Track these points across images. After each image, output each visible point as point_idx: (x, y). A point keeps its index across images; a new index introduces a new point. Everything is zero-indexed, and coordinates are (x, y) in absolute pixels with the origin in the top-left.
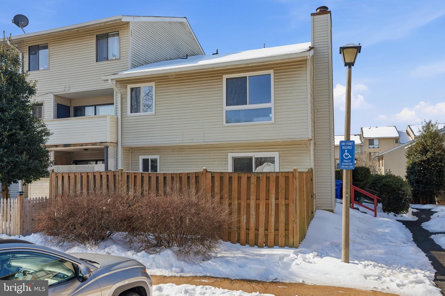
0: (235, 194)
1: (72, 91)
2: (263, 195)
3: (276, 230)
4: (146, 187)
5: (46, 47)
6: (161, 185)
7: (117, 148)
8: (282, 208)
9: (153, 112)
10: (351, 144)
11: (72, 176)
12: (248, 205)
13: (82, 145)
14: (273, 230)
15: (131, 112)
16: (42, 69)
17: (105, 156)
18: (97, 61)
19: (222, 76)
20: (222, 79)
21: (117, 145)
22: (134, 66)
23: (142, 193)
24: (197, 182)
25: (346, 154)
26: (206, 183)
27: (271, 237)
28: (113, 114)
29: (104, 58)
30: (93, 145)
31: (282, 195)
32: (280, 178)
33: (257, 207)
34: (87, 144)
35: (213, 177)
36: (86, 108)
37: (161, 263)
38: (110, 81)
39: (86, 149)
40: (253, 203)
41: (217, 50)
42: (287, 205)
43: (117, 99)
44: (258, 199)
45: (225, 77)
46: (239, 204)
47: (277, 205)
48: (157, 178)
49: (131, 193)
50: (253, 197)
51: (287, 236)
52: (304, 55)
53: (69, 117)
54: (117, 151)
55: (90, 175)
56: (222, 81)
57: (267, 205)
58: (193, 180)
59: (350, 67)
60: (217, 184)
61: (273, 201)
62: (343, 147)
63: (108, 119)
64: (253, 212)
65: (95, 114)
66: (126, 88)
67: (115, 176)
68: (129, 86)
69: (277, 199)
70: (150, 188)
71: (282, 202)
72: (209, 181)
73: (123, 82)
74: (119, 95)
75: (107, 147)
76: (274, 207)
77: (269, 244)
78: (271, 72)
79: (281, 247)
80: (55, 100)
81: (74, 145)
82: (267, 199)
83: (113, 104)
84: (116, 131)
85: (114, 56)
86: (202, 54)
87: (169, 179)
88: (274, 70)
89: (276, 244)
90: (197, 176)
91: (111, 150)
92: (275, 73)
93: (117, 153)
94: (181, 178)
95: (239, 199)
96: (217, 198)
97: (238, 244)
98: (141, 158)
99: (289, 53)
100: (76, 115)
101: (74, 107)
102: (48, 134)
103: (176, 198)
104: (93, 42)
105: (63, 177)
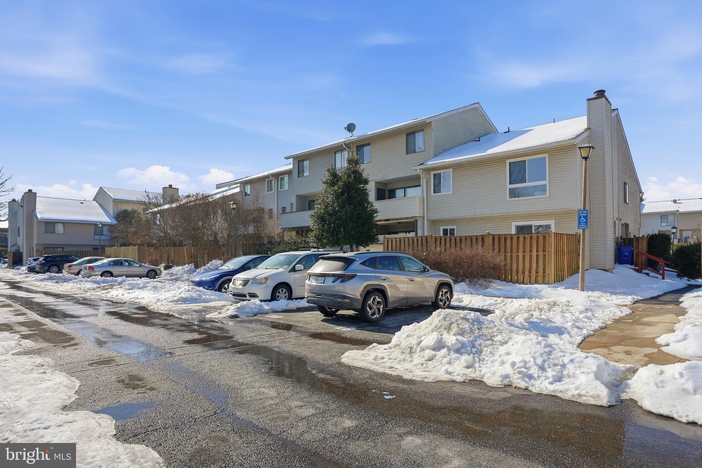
0: (509, 249)
1: (388, 178)
2: (528, 248)
3: (537, 272)
4: (448, 245)
5: (369, 144)
6: (458, 244)
7: (424, 221)
8: (541, 258)
9: (451, 192)
10: (586, 212)
11: (398, 240)
12: (518, 256)
13: (398, 219)
14: (535, 273)
15: (434, 193)
16: (366, 162)
17: (416, 228)
18: (407, 154)
19: (505, 161)
20: (506, 163)
21: (424, 219)
22: (436, 155)
23: (445, 249)
24: (483, 242)
25: (582, 219)
26: (488, 241)
27: (533, 277)
28: (420, 194)
29: (412, 151)
30: (407, 219)
31: (541, 249)
32: (540, 237)
33: (524, 257)
34: (401, 219)
35: (493, 238)
36: (396, 190)
37: (459, 289)
38: (418, 170)
39: (399, 223)
40: (521, 255)
41: (509, 128)
42: (544, 256)
43: (423, 182)
44: (524, 252)
45: (508, 161)
46: (511, 256)
47: (537, 256)
48: (455, 239)
49: (438, 249)
50: (521, 250)
51: (544, 277)
52: (570, 141)
53: (385, 199)
54: (424, 223)
55: (410, 239)
56: (506, 165)
57: (531, 256)
58: (480, 240)
59: (586, 160)
60: (496, 242)
61: (534, 253)
62: (580, 215)
63: (417, 199)
64: (521, 261)
65: (405, 196)
66: (430, 174)
67: (427, 239)
68: (432, 173)
69: (537, 251)
70: (450, 246)
71: (541, 253)
72: (491, 241)
73: (428, 170)
74: (425, 180)
75: (416, 221)
76: (535, 257)
77: (531, 282)
78: (546, 155)
79: (540, 284)
80: (376, 186)
81: (393, 220)
82: (531, 251)
83: (420, 186)
84: (422, 208)
85: (420, 148)
86: (495, 132)
87: (463, 240)
88: (549, 154)
89: (536, 282)
90: (483, 237)
91: (419, 223)
92: (549, 156)
93: (424, 225)
94: (471, 239)
95: (511, 252)
96: (496, 251)
97: (510, 283)
98: (442, 228)
99: (559, 140)
100: (390, 198)
101: (388, 190)
102: (376, 212)
103: (468, 252)
104: (403, 139)
105: (392, 241)
